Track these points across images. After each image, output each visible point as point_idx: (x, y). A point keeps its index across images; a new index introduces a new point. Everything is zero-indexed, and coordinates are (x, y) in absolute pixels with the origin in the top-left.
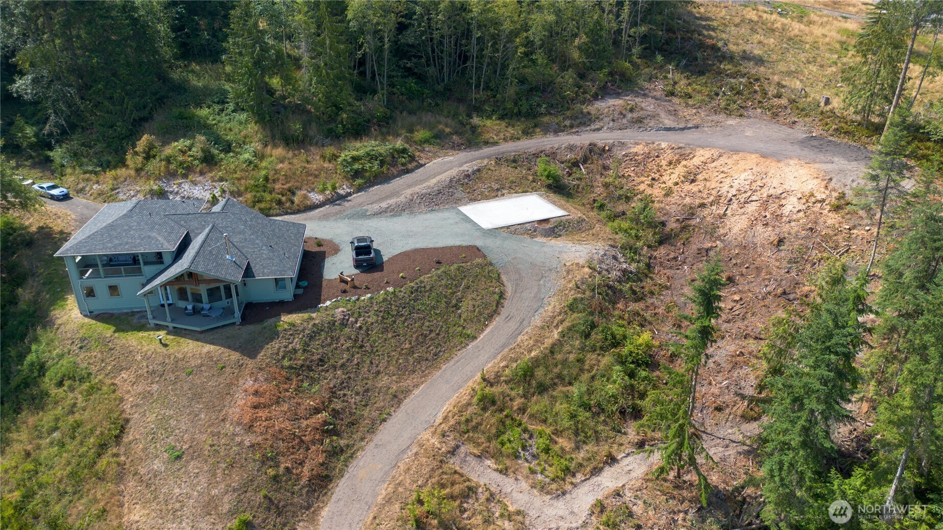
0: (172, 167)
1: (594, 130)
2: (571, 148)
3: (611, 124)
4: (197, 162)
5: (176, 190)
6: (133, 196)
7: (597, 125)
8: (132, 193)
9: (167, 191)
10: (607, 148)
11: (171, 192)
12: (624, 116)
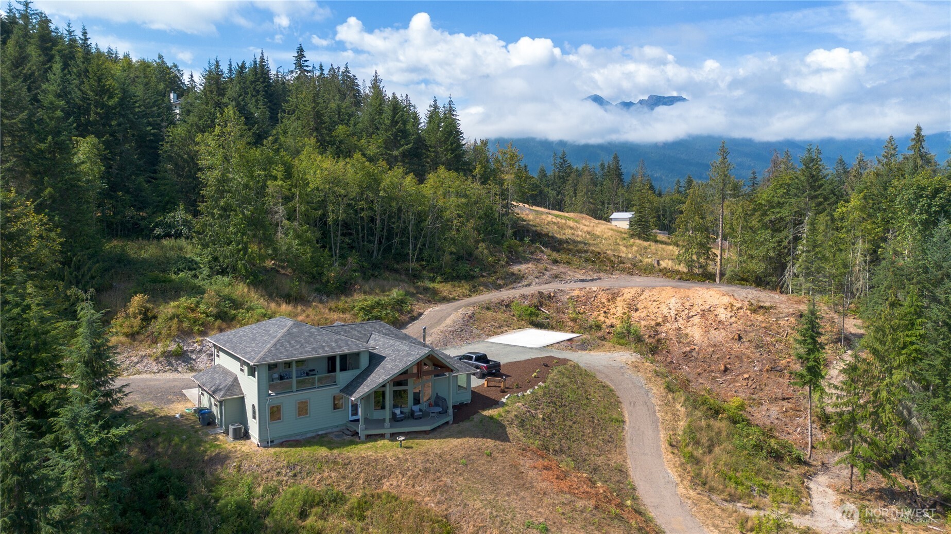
0: (186, 325)
1: (526, 286)
2: (524, 297)
3: (537, 280)
4: (211, 319)
5: (198, 348)
6: (137, 363)
7: (525, 282)
8: (135, 360)
9: (187, 351)
10: (552, 295)
11: (192, 352)
12: (544, 274)
